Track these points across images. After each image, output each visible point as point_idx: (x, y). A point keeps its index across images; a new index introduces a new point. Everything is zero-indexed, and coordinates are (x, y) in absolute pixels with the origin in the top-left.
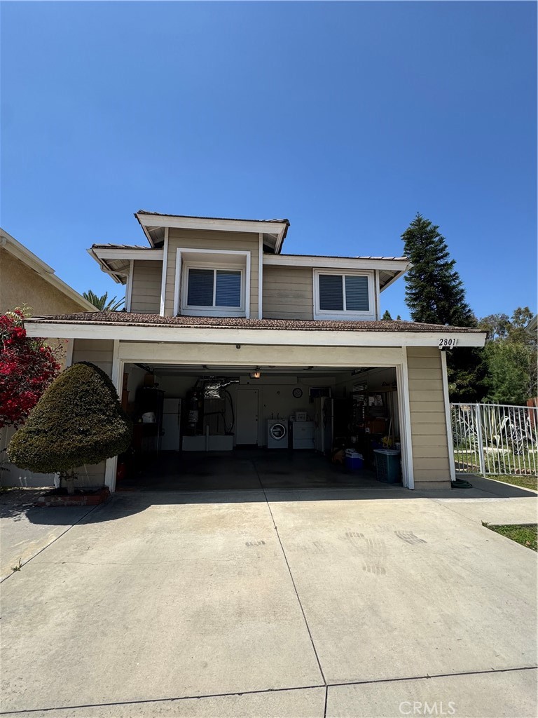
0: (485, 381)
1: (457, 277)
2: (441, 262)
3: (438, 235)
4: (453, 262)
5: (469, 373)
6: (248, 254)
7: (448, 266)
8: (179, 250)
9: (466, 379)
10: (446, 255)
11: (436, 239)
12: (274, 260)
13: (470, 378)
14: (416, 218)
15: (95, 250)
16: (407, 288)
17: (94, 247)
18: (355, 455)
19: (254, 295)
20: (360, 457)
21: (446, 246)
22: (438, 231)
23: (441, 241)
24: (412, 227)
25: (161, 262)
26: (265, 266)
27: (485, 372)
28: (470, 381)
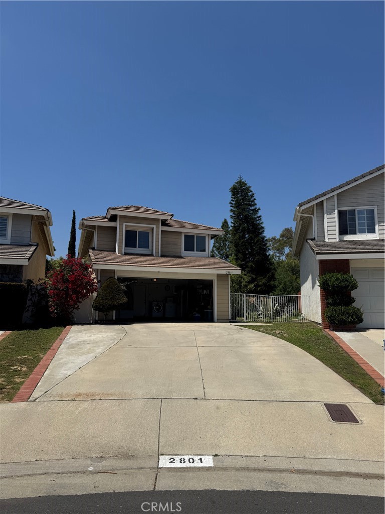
0: (272, 283)
1: (260, 219)
2: (252, 208)
3: (251, 191)
4: (259, 209)
5: (264, 278)
6: (155, 226)
7: (256, 211)
8: (124, 224)
9: (261, 282)
10: (256, 204)
11: (250, 194)
12: (166, 228)
13: (264, 281)
14: (239, 179)
15: (84, 221)
16: (232, 222)
17: (83, 219)
18: (197, 315)
19: (157, 245)
20: (199, 315)
21: (255, 199)
22: (251, 189)
23: (252, 196)
24: (236, 184)
25: (116, 227)
26: (162, 231)
27: (273, 278)
28: (263, 283)
